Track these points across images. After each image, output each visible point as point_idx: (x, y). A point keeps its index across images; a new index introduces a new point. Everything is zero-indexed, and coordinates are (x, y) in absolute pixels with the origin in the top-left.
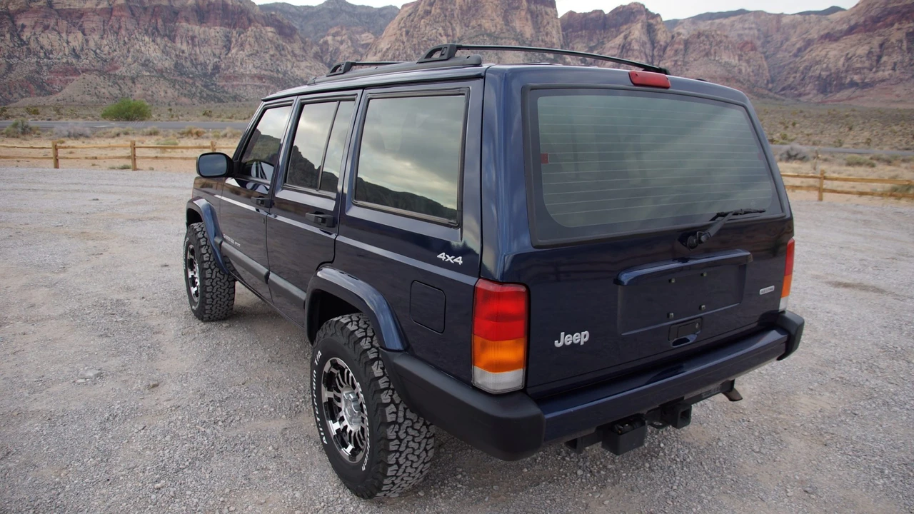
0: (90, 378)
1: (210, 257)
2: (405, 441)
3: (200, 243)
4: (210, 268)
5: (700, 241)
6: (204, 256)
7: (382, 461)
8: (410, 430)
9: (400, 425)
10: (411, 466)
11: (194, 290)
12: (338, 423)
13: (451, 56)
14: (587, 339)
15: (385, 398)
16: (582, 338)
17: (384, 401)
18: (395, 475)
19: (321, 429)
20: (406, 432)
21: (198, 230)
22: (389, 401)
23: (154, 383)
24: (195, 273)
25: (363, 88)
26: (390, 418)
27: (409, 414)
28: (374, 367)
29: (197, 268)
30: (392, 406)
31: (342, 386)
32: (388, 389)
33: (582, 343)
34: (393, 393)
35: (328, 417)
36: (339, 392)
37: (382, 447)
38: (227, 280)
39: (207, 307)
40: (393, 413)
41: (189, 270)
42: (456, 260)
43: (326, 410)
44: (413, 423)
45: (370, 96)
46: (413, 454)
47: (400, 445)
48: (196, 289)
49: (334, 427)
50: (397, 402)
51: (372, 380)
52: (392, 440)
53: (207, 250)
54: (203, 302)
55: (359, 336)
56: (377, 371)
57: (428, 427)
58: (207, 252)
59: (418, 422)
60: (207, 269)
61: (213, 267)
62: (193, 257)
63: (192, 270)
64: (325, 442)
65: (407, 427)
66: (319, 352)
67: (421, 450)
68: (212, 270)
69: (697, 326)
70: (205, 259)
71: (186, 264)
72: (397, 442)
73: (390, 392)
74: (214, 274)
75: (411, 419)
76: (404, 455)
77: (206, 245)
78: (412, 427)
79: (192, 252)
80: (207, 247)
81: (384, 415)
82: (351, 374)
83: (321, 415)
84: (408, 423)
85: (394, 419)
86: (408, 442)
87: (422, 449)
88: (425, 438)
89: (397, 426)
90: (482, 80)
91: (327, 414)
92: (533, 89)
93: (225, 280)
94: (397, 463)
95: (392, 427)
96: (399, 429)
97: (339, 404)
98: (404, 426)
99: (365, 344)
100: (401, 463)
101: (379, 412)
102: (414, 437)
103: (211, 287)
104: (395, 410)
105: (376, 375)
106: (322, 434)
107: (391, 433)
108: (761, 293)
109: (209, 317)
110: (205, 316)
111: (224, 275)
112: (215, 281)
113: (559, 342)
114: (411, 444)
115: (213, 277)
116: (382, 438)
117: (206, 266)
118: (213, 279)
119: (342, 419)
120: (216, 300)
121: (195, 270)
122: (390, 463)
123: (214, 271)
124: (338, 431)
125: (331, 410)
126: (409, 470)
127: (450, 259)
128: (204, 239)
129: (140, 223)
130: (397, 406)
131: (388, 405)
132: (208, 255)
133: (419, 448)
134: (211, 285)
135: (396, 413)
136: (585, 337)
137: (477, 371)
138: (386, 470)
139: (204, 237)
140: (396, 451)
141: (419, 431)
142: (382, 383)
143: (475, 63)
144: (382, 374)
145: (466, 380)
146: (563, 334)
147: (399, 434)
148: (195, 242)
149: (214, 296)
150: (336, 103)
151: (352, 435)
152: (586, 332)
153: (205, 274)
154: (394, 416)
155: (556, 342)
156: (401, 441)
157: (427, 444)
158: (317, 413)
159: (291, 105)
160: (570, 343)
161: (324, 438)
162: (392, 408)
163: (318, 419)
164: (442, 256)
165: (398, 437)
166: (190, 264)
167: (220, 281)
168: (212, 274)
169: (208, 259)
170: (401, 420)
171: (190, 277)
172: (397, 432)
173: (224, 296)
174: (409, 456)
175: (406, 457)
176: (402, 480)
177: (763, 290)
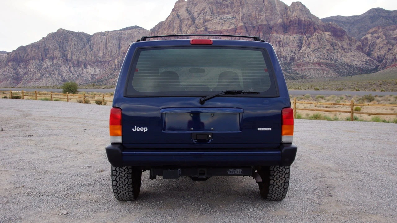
10: (122, 183)
14: (147, 130)
18: (116, 186)
20: (119, 169)
23: (102, 170)
33: (145, 132)
46: (122, 178)
57: (128, 169)
67: (125, 178)
69: (210, 136)
88: (127, 173)
94: (116, 180)
108: (259, 130)
113: (134, 129)
114: (121, 174)
136: (146, 129)
141: (124, 170)
146: (136, 127)
157: (128, 176)
160: (139, 130)
175: (119, 179)
176: (120, 189)
177: (260, 128)
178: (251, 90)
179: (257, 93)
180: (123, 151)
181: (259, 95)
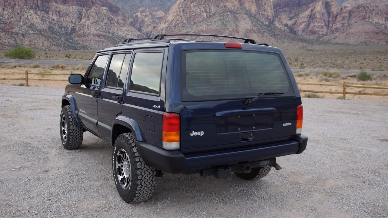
0: (18, 168)
1: (72, 120)
2: (144, 176)
3: (68, 114)
4: (72, 124)
5: (248, 103)
6: (70, 119)
7: (136, 184)
8: (146, 172)
9: (142, 170)
10: (147, 186)
11: (64, 136)
12: (122, 176)
13: (162, 38)
15: (137, 160)
16: (201, 133)
17: (137, 161)
18: (140, 190)
19: (115, 179)
20: (144, 173)
21: (67, 108)
22: (138, 161)
23: (47, 170)
24: (65, 128)
25: (134, 49)
26: (139, 167)
27: (146, 166)
28: (134, 149)
29: (66, 125)
30: (140, 162)
31: (123, 160)
32: (138, 156)
33: (201, 135)
34: (140, 158)
35: (118, 174)
36: (122, 163)
37: (136, 178)
38: (80, 130)
39: (70, 142)
40: (140, 165)
41: (62, 127)
42: (158, 107)
43: (118, 171)
44: (147, 170)
45: (136, 52)
46: (147, 181)
47: (142, 177)
48: (65, 135)
49: (120, 177)
50: (141, 161)
51: (133, 154)
53: (71, 117)
54: (69, 140)
55: (129, 139)
56: (135, 150)
57: (153, 172)
58: (71, 118)
59: (149, 169)
60: (71, 125)
61: (74, 124)
62: (64, 121)
63: (63, 127)
64: (117, 184)
65: (145, 171)
66: (116, 148)
67: (150, 181)
68: (73, 126)
69: (252, 135)
70: (70, 121)
71: (61, 124)
72: (141, 176)
73: (139, 158)
74: (74, 127)
75: (146, 168)
76: (144, 181)
77: (71, 115)
78: (147, 171)
79: (64, 119)
80: (71, 116)
81: (137, 166)
82: (127, 154)
83: (116, 174)
84: (145, 169)
85: (140, 167)
86: (145, 176)
88: (152, 176)
89: (141, 170)
90: (168, 48)
91: (118, 173)
93: (79, 130)
94: (141, 184)
95: (139, 170)
96: (142, 171)
97: (122, 168)
98: (144, 170)
99: (131, 141)
100: (143, 185)
101: (135, 165)
102: (147, 175)
103: (73, 133)
104: (140, 164)
105: (134, 152)
106: (116, 181)
107: (139, 173)
108: (284, 125)
109: (71, 147)
110: (69, 147)
111: (78, 128)
112: (74, 130)
113: (192, 134)
114: (146, 177)
115: (74, 129)
116: (136, 175)
117: (71, 124)
119: (123, 174)
120: (74, 139)
121: (65, 127)
122: (138, 184)
123: (74, 126)
124: (122, 179)
125: (119, 171)
126: (146, 188)
127: (157, 106)
128: (70, 112)
129: (34, 111)
130: (141, 163)
131: (138, 162)
132: (71, 119)
133: (149, 180)
135: (141, 165)
136: (202, 133)
137: (164, 143)
138: (137, 187)
139: (70, 111)
140: (141, 180)
141: (149, 173)
142: (136, 154)
143: (168, 41)
144: (136, 151)
145: (161, 147)
146: (193, 131)
147: (142, 173)
148: (66, 113)
149: (74, 137)
150: (124, 54)
151: (127, 179)
152: (203, 132)
153: (70, 127)
154: (140, 166)
155: (191, 134)
156: (143, 176)
157: (152, 179)
158: (114, 173)
159: (108, 55)
160: (196, 135)
161: (116, 182)
162: (139, 163)
163: (115, 175)
164: (155, 106)
165: (141, 174)
166: (63, 124)
167: (77, 131)
168: (73, 127)
170: (142, 168)
171: (63, 130)
172: (141, 172)
173: (78, 138)
174: (146, 182)
175: (145, 183)
176: (143, 192)
177: (285, 124)
178: (278, 91)
179: (282, 94)
180: (186, 158)
181: (283, 95)
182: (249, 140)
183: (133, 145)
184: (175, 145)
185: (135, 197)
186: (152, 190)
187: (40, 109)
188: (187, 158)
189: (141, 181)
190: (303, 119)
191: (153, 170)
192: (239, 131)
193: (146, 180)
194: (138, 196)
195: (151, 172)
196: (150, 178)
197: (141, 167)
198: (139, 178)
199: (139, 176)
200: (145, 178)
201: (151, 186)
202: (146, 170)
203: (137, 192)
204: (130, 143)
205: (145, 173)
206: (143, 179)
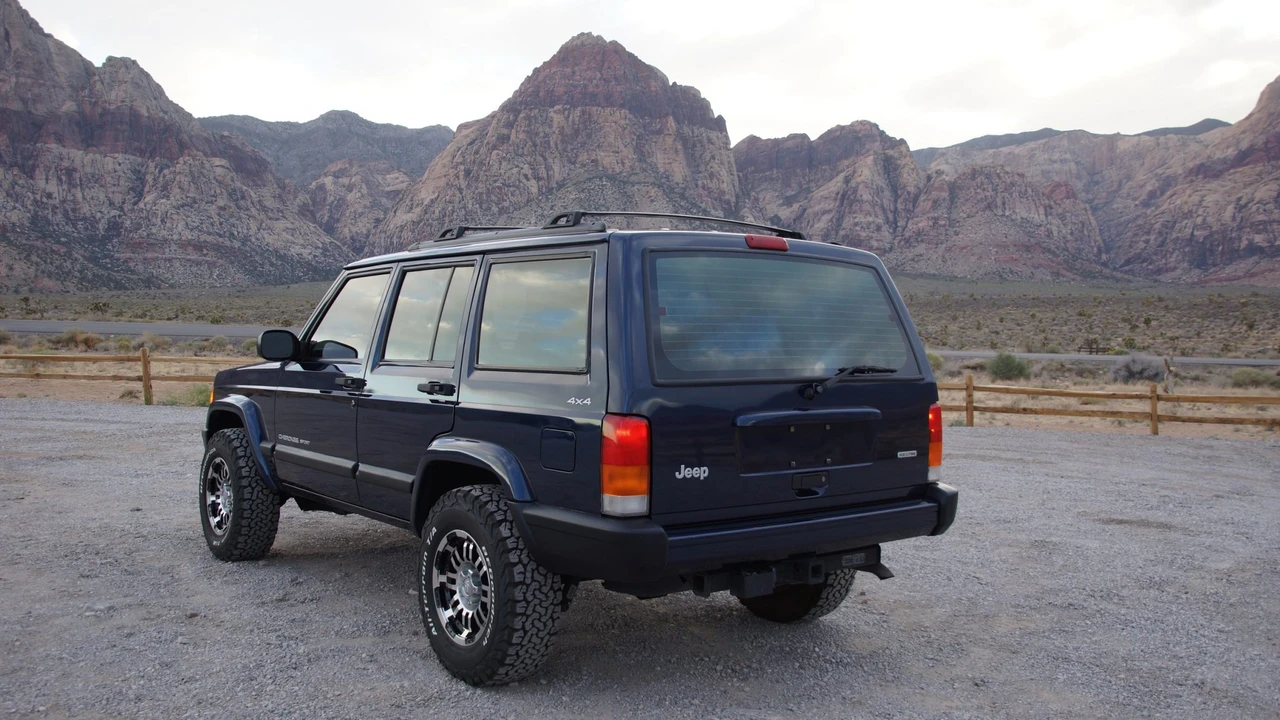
1: (250, 472)
2: (533, 604)
3: (236, 453)
4: (250, 485)
5: (816, 392)
7: (508, 626)
8: (537, 593)
9: (528, 586)
10: (537, 634)
11: (214, 521)
13: (576, 223)
14: (706, 474)
15: (513, 558)
16: (702, 472)
17: (512, 561)
18: (520, 644)
19: (429, 621)
20: (533, 594)
21: (232, 437)
22: (517, 560)
24: (219, 497)
25: (484, 253)
26: (518, 578)
27: (537, 576)
28: (502, 528)
29: (225, 488)
30: (520, 566)
31: (458, 564)
32: (516, 548)
33: (702, 478)
34: (521, 553)
35: (438, 605)
36: (454, 572)
37: (509, 610)
38: (272, 503)
39: (241, 539)
40: (521, 573)
42: (585, 402)
44: (541, 586)
45: (492, 261)
46: (539, 620)
47: (527, 608)
50: (525, 562)
51: (499, 541)
52: (520, 601)
54: (232, 534)
55: (485, 500)
56: (504, 531)
57: (555, 592)
58: (247, 465)
59: (545, 585)
60: (246, 487)
61: (254, 485)
62: (216, 475)
63: (213, 494)
64: (435, 634)
65: (535, 590)
66: (434, 529)
67: (547, 618)
68: (253, 489)
69: (824, 479)
70: (244, 474)
71: (204, 486)
72: (524, 604)
73: (518, 552)
74: (255, 494)
75: (538, 582)
76: (530, 619)
77: (246, 456)
78: (540, 590)
79: (218, 468)
81: (513, 576)
83: (430, 605)
84: (535, 585)
85: (522, 580)
86: (535, 605)
87: (549, 615)
88: (552, 604)
89: (525, 587)
90: (606, 245)
91: (437, 602)
92: (652, 251)
93: (269, 502)
94: (523, 628)
95: (520, 587)
96: (527, 590)
97: (453, 587)
98: (532, 588)
99: (491, 507)
100: (527, 629)
101: (506, 571)
102: (541, 601)
103: (250, 511)
104: (522, 570)
105: (505, 535)
106: (431, 626)
107: (518, 594)
108: (899, 456)
109: (241, 555)
110: (235, 552)
111: (267, 495)
112: (255, 503)
113: (679, 474)
114: (538, 608)
115: (254, 498)
116: (509, 600)
117: (245, 482)
118: (254, 501)
119: (457, 603)
121: (220, 493)
122: (515, 627)
123: (255, 490)
124: (451, 618)
125: (443, 597)
126: (534, 639)
127: (579, 402)
128: (242, 449)
130: (525, 566)
131: (515, 564)
132: (247, 469)
133: (545, 615)
134: (250, 509)
135: (524, 573)
136: (704, 472)
137: (607, 498)
138: (510, 637)
139: (242, 445)
140: (523, 614)
141: (546, 595)
142: (510, 544)
143: (599, 228)
144: (510, 535)
145: (596, 510)
146: (683, 466)
147: (527, 595)
148: (229, 452)
149: (253, 525)
150: (450, 270)
151: (470, 616)
152: (706, 468)
153: (243, 494)
154: (522, 576)
155: (677, 473)
156: (528, 603)
157: (553, 612)
158: (426, 602)
159: (389, 273)
160: (690, 476)
161: (433, 630)
162: (519, 568)
163: (426, 610)
164: (572, 401)
165: (525, 599)
167: (262, 504)
168: (252, 493)
169: (247, 474)
170: (528, 581)
171: (209, 502)
172: (524, 593)
173: (266, 525)
174: (536, 622)
175: (532, 623)
176: (527, 651)
177: (902, 453)
178: (882, 365)
179: (892, 371)
180: (670, 535)
181: (894, 376)
182: (818, 493)
183: (499, 518)
184: (636, 505)
185: (503, 664)
186: (549, 644)
187: (80, 458)
188: (670, 539)
189: (524, 618)
190: (943, 441)
191: (556, 589)
192: (793, 468)
193: (536, 615)
194: (512, 662)
195: (551, 594)
196: (547, 609)
197: (525, 578)
198: (519, 610)
199: (519, 605)
200: (534, 611)
201: (548, 633)
202: (538, 587)
203: (512, 651)
204: (488, 513)
205: (535, 597)
206: (528, 613)
